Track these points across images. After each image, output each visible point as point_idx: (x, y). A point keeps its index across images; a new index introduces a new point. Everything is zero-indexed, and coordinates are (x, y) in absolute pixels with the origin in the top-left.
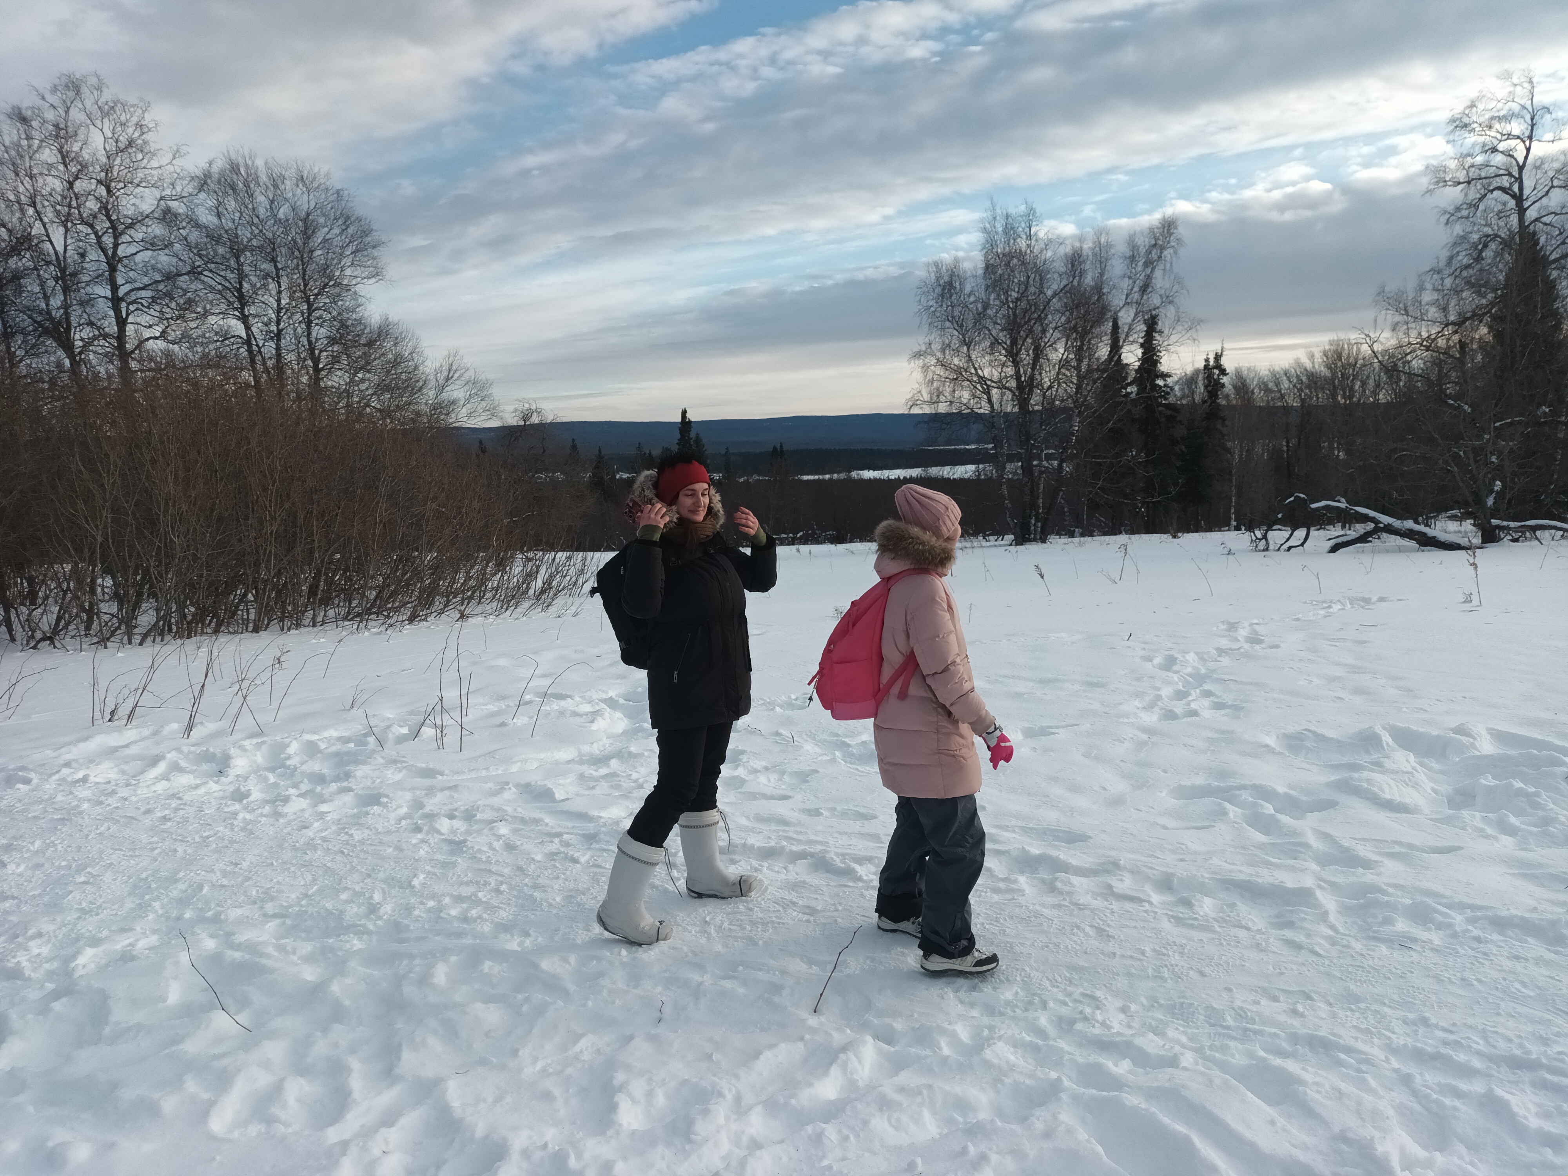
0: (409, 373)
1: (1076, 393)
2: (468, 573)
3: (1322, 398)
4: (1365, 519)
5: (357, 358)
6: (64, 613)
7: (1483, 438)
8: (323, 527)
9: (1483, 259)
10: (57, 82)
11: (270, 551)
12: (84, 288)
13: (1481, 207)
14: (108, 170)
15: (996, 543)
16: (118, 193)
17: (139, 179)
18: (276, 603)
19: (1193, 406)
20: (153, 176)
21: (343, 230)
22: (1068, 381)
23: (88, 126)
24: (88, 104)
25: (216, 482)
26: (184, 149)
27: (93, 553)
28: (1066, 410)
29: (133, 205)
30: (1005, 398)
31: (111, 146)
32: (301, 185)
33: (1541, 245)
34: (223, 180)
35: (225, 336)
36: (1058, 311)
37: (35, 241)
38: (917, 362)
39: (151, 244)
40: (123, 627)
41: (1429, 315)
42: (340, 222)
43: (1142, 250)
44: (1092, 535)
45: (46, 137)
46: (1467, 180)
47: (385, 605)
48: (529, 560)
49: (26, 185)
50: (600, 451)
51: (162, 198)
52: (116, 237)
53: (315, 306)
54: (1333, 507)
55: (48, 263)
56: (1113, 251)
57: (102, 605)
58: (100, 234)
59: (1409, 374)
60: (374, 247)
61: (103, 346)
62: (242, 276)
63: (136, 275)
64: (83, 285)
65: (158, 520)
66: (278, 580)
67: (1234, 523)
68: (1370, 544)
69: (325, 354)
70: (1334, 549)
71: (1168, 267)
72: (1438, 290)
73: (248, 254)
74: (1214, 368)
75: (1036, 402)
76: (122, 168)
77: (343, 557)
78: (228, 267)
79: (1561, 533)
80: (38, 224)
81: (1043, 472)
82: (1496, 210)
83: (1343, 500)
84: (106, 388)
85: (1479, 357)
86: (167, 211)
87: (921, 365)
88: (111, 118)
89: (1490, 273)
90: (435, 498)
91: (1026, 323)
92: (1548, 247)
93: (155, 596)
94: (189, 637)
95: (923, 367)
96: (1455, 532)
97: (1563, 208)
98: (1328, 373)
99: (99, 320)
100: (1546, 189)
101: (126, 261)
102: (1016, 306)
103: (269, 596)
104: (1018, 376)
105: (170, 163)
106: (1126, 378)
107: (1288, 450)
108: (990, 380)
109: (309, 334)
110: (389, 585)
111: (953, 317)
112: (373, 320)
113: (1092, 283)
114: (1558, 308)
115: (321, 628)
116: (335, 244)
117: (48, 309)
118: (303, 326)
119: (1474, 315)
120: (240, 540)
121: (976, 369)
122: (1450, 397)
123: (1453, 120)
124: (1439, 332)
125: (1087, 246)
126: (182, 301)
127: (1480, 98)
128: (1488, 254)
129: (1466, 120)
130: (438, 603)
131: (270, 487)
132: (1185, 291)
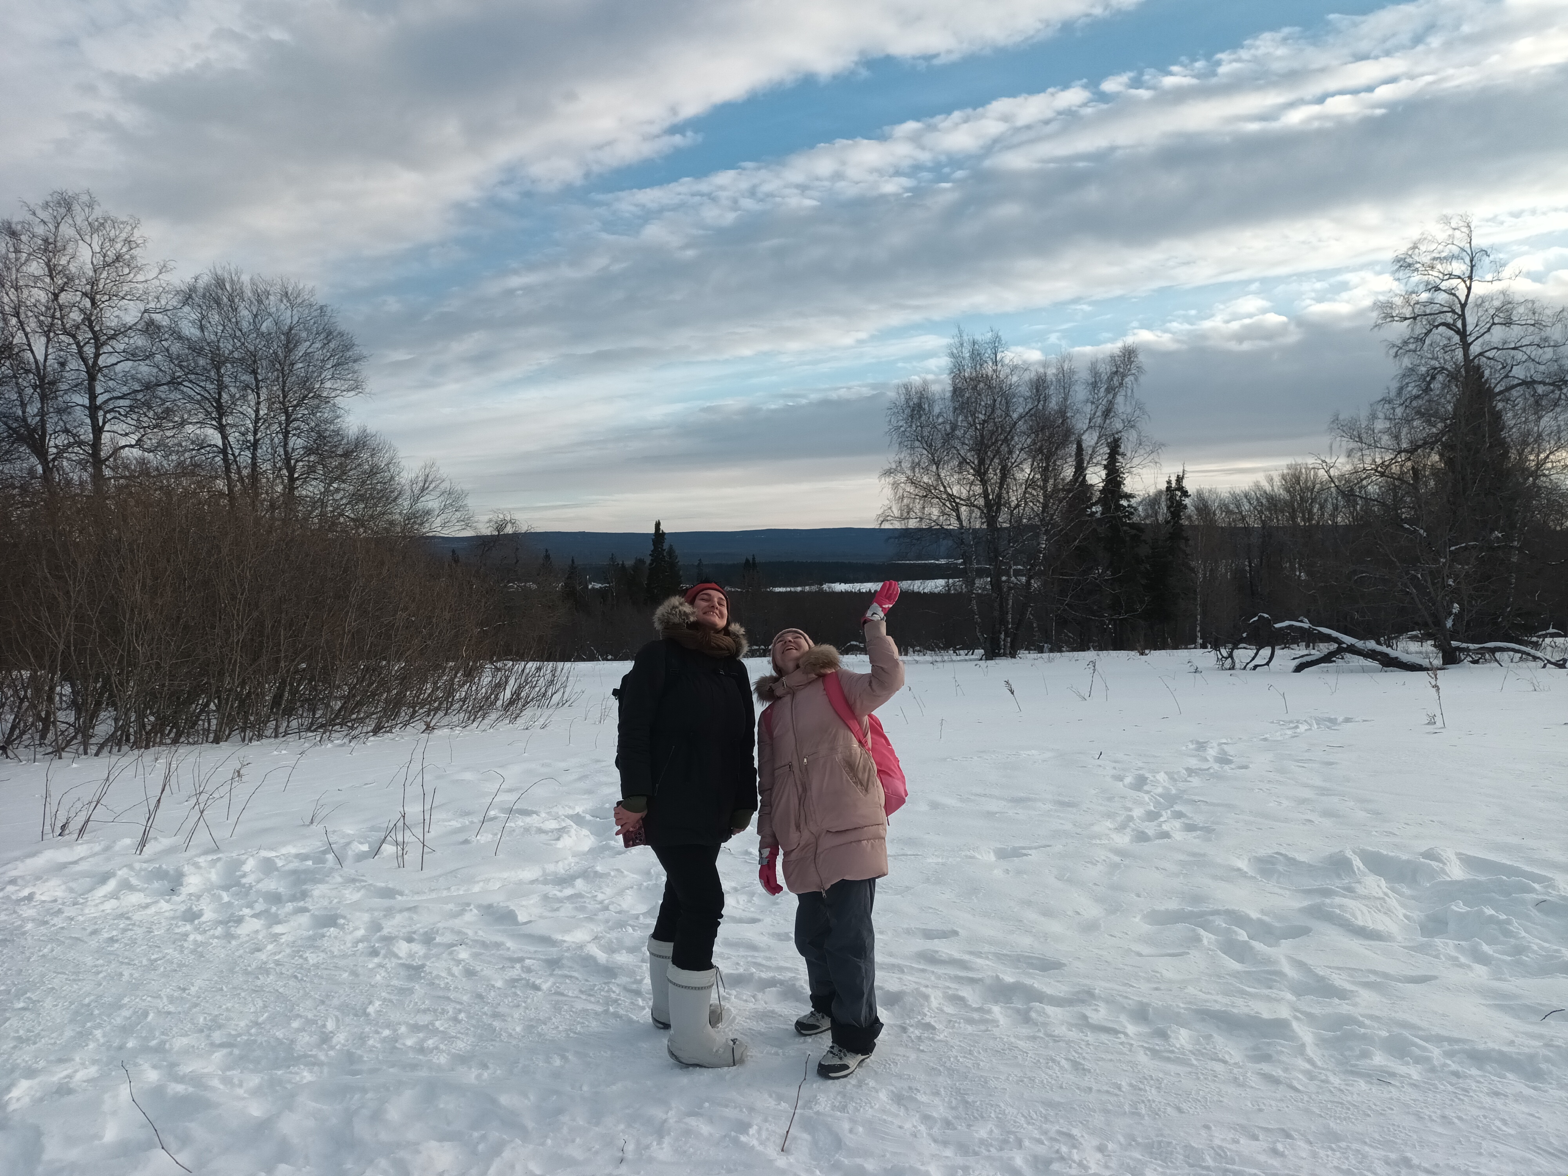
0: (385, 483)
1: (1043, 512)
2: (435, 683)
3: (1282, 520)
4: (1328, 639)
5: (333, 469)
6: (19, 722)
7: (1440, 562)
8: (290, 637)
9: (1431, 390)
10: (49, 198)
11: (236, 660)
12: (62, 397)
13: (1428, 342)
14: (93, 283)
15: (967, 657)
16: (103, 305)
17: (124, 293)
18: (238, 714)
19: (1157, 526)
20: (138, 290)
21: (325, 344)
22: (1035, 499)
23: (77, 241)
24: (79, 220)
25: (185, 590)
26: (171, 264)
27: (53, 661)
28: (1031, 527)
29: (117, 317)
30: (974, 515)
31: (99, 260)
32: (285, 301)
33: (1485, 378)
34: (208, 294)
35: (202, 445)
36: (1024, 433)
37: (16, 350)
38: (887, 480)
39: (132, 355)
40: (79, 737)
41: (1383, 443)
42: (322, 336)
43: (1105, 377)
44: (1060, 651)
45: (34, 251)
46: (1413, 315)
47: (350, 715)
48: (498, 669)
49: (11, 296)
50: (573, 561)
51: (146, 311)
52: (97, 348)
53: (293, 417)
54: (1296, 627)
55: (27, 372)
56: (1076, 377)
57: (59, 713)
58: (82, 344)
59: (1366, 498)
60: (355, 361)
61: (78, 453)
62: (221, 387)
63: (115, 384)
64: (61, 393)
65: (123, 628)
66: (242, 690)
67: (1200, 641)
68: (1334, 664)
69: (301, 464)
70: (1299, 669)
71: (1129, 394)
72: (1390, 419)
73: (229, 365)
74: (1176, 489)
75: (1003, 520)
76: (108, 281)
77: (309, 666)
78: (208, 379)
79: (1520, 655)
80: (20, 334)
81: (1012, 588)
82: (1441, 344)
83: (1306, 620)
84: (77, 495)
85: (1432, 483)
86: (151, 323)
87: (892, 482)
88: (100, 233)
89: (1439, 404)
90: (406, 609)
91: (993, 444)
92: (1493, 381)
93: (114, 705)
94: (147, 747)
95: (893, 485)
96: (1417, 653)
97: (1504, 343)
98: (1288, 497)
99: (75, 427)
100: (1488, 326)
101: (106, 371)
102: (983, 428)
103: (232, 707)
104: (986, 495)
105: (157, 277)
106: (1090, 498)
107: (1250, 570)
108: (960, 498)
109: (286, 445)
110: (354, 696)
111: (922, 437)
112: (351, 432)
113: (1056, 408)
114: (1505, 437)
115: (284, 739)
116: (316, 357)
117: (24, 416)
118: (280, 436)
119: (1425, 443)
120: (205, 649)
121: (945, 487)
122: (1406, 521)
123: (1398, 260)
124: (1392, 459)
125: (1051, 371)
126: (160, 411)
127: (1421, 241)
128: (1436, 385)
129: (1409, 260)
130: (403, 714)
131: (239, 596)
132: (1146, 417)
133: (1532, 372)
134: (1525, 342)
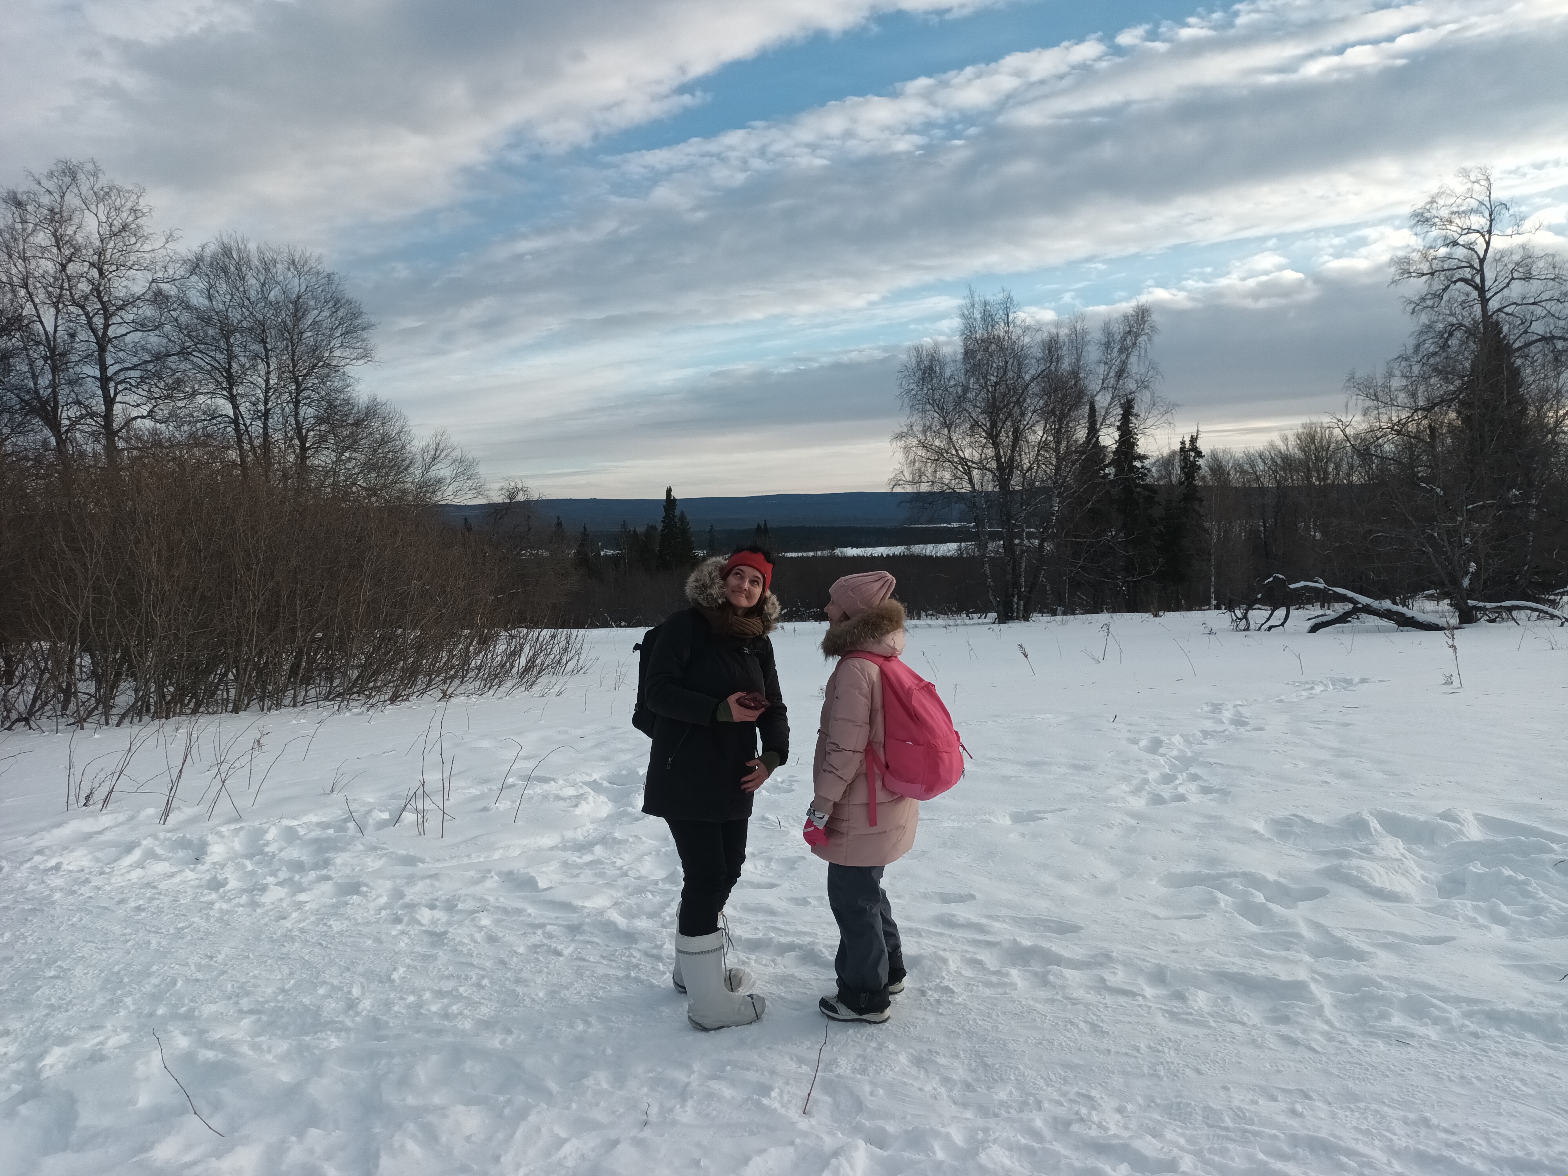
0: (396, 452)
1: (1056, 474)
2: (451, 651)
3: (1296, 479)
4: (1344, 599)
5: (344, 438)
6: (41, 693)
7: (1456, 521)
8: (306, 607)
9: (1449, 347)
10: (54, 168)
11: (253, 631)
12: (73, 368)
13: (1446, 297)
14: (101, 253)
15: (980, 621)
16: (110, 276)
17: (131, 262)
18: (256, 683)
19: (1170, 486)
20: (145, 259)
21: (333, 313)
22: (1047, 461)
23: (83, 211)
24: (84, 189)
25: (200, 561)
26: (177, 234)
27: (73, 633)
28: (1044, 490)
29: (125, 287)
30: (986, 478)
31: (105, 230)
32: (292, 269)
33: (1504, 334)
34: (215, 263)
35: (213, 415)
36: (1037, 395)
37: (26, 322)
38: (899, 444)
39: (141, 325)
40: (100, 707)
41: (1399, 400)
42: (330, 304)
43: (1118, 337)
44: (1074, 614)
45: (40, 221)
46: (1430, 271)
47: (367, 684)
48: (513, 637)
49: (19, 267)
50: (585, 528)
51: (153, 281)
52: (106, 319)
53: (304, 386)
54: (1311, 587)
55: (38, 343)
56: (1088, 338)
57: (79, 684)
58: (91, 315)
59: (1382, 457)
60: (363, 329)
61: (90, 425)
62: (231, 357)
63: (125, 355)
64: (72, 364)
65: (140, 600)
66: (259, 660)
67: (1214, 602)
68: (1349, 624)
69: (312, 433)
70: (1314, 629)
71: (1143, 354)
72: (1407, 377)
73: (238, 335)
74: (1190, 450)
75: (1016, 482)
76: (115, 251)
77: (325, 635)
78: (218, 348)
79: (1537, 613)
80: (29, 305)
81: (1024, 552)
82: (1459, 300)
83: (1321, 580)
84: (91, 466)
85: (1449, 440)
86: (159, 293)
87: (903, 446)
88: (106, 203)
89: (1456, 361)
90: (420, 577)
91: (1005, 406)
92: (1512, 337)
93: (134, 675)
94: (167, 717)
95: (905, 448)
96: (1433, 612)
97: (1523, 299)
98: (1302, 457)
99: (87, 399)
100: (1507, 281)
101: (116, 342)
102: (995, 390)
103: (250, 676)
104: (998, 458)
105: (163, 247)
106: (1103, 460)
107: (1265, 530)
108: (972, 461)
109: (296, 414)
110: (371, 665)
111: (934, 400)
112: (361, 401)
113: (1068, 369)
114: (1523, 394)
115: (302, 708)
116: (324, 326)
117: (36, 388)
118: (291, 405)
119: (1443, 401)
120: (222, 620)
121: (956, 450)
122: (1422, 479)
123: (1415, 215)
124: (1409, 417)
125: (1064, 332)
126: (171, 381)
127: (1439, 194)
128: (1454, 342)
129: (1427, 215)
130: (420, 682)
131: (254, 566)
132: (1159, 377)
133: (1552, 327)
134: (1545, 296)
